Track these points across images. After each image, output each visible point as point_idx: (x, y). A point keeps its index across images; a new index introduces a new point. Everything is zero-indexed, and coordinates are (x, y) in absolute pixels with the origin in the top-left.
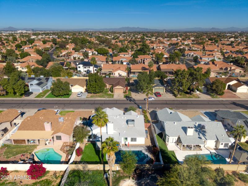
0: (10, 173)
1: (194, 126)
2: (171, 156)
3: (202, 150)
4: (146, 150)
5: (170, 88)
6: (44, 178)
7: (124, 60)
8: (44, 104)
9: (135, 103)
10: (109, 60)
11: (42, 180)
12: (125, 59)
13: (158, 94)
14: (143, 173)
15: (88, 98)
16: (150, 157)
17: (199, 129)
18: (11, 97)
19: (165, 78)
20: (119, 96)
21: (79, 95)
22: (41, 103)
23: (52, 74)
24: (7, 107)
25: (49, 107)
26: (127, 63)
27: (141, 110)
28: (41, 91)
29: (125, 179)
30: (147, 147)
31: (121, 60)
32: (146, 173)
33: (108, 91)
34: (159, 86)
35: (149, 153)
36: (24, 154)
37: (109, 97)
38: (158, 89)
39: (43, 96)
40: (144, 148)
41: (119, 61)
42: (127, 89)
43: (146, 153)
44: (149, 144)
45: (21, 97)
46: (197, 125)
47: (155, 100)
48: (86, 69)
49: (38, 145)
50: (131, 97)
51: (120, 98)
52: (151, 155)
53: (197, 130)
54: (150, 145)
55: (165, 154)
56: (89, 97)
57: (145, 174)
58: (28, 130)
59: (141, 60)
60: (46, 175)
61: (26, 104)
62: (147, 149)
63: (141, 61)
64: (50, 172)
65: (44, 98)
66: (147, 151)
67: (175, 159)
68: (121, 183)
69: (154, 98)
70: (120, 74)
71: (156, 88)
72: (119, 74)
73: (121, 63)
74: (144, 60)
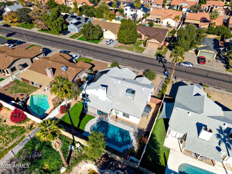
0: (4, 108)
1: (219, 128)
2: (162, 156)
3: (214, 165)
4: (135, 134)
5: (226, 54)
6: (22, 125)
7: (184, 5)
8: (72, 46)
9: (164, 66)
10: (166, 4)
11: (20, 126)
12: (186, 4)
13: (202, 60)
14: (111, 163)
15: (115, 47)
16: (134, 145)
17: (224, 136)
18: (51, 33)
19: (227, 38)
20: (150, 52)
21: (108, 43)
22: (70, 44)
23: (96, 14)
24: (42, 43)
25: (74, 51)
26: (187, 10)
27: (165, 77)
28: (77, 32)
29: (88, 161)
30: (139, 129)
31: (181, 4)
32: (116, 165)
33: (141, 44)
34: (209, 49)
35: (136, 139)
36: (23, 94)
37: (138, 51)
38: (206, 52)
39: (76, 37)
40: (135, 129)
41: (178, 7)
42: (165, 44)
43: (133, 138)
44: (145, 127)
45: (59, 35)
46: (224, 128)
47: (193, 68)
48: (133, 13)
49: (39, 89)
50: (164, 57)
51: (149, 56)
52: (137, 142)
53: (221, 135)
54: (144, 129)
55: (155, 148)
56: (117, 46)
57: (114, 164)
58: (36, 71)
59: (209, 7)
60: (25, 123)
61: (59, 42)
62: (137, 132)
63: (207, 8)
64: (30, 121)
65: (76, 40)
66: (135, 136)
67: (164, 162)
68: (81, 163)
69: (192, 64)
70: (169, 23)
71: (203, 50)
72: (167, 23)
73: (180, 8)
74: (212, 8)
